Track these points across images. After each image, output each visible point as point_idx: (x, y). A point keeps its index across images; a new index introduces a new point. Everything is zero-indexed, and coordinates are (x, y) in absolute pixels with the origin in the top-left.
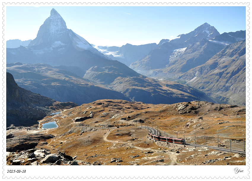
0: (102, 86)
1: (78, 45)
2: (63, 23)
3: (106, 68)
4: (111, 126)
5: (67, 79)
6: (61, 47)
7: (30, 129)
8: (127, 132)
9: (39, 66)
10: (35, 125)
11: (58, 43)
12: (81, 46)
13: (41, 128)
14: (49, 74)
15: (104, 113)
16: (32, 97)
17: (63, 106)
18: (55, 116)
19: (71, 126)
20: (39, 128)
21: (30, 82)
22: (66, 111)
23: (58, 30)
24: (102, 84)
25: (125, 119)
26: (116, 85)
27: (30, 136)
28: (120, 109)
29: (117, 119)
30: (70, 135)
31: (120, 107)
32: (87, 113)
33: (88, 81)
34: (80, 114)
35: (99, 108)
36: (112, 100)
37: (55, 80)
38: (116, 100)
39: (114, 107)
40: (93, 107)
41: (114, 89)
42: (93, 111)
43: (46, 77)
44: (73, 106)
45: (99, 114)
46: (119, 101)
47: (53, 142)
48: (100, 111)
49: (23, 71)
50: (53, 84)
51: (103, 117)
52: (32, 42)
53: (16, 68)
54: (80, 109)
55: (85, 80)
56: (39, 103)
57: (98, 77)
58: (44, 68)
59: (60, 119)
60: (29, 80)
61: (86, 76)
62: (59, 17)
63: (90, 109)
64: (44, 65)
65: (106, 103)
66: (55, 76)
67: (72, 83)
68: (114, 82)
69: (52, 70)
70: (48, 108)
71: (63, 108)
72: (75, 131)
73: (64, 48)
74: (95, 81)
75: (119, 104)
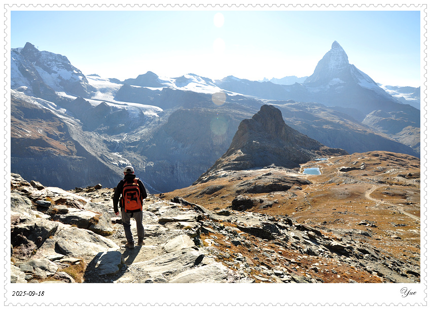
0: (385, 136)
1: (359, 84)
2: (345, 56)
3: (393, 114)
4: (381, 182)
5: (341, 122)
6: (340, 84)
7: (289, 171)
8: (401, 193)
9: (312, 105)
10: (296, 168)
11: (337, 80)
12: (363, 84)
13: (302, 172)
14: (322, 115)
15: (379, 167)
16: (298, 138)
17: (331, 152)
18: (320, 162)
19: (334, 175)
20: (299, 172)
21: (300, 121)
22: (333, 159)
23: (338, 65)
24: (384, 133)
25: (404, 176)
26: (403, 136)
27: (285, 178)
28: (403, 166)
29: (394, 175)
30: (329, 184)
31: (403, 163)
32: (358, 164)
33: (367, 127)
34: (349, 164)
35: (374, 160)
36: (394, 153)
37: (327, 123)
38: (400, 154)
39: (394, 162)
40: (367, 158)
41: (401, 141)
42: (366, 163)
43: (318, 118)
44: (344, 153)
45: (373, 168)
46: (404, 155)
47: (308, 189)
48: (374, 164)
49: (294, 110)
50: (324, 127)
51: (378, 171)
52: (308, 78)
53: (289, 106)
54: (350, 158)
55: (363, 125)
56: (305, 145)
57: (380, 124)
58: (316, 108)
59: (325, 166)
60: (299, 120)
61: (365, 121)
62: (341, 50)
63: (363, 159)
64: (317, 105)
65: (385, 156)
66: (327, 118)
67: (347, 128)
68: (402, 133)
69: (326, 111)
70: (314, 153)
71: (331, 155)
72: (336, 181)
73: (342, 87)
74: (376, 128)
75: (403, 159)
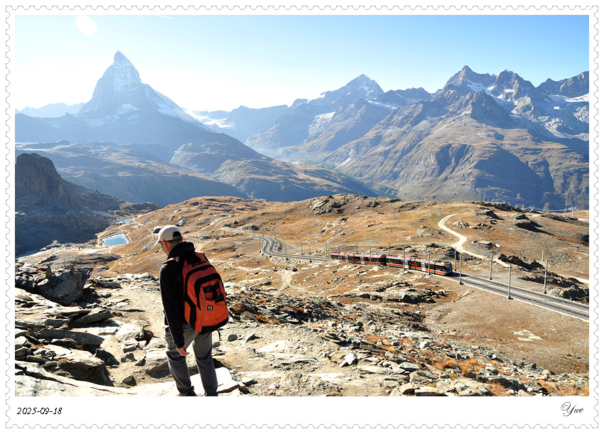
0: (201, 176)
1: (160, 110)
2: (135, 73)
3: (207, 146)
4: (207, 238)
5: (143, 165)
6: (133, 113)
7: (83, 248)
8: (229, 246)
9: (97, 145)
10: (92, 241)
11: (128, 107)
12: (164, 110)
13: (101, 244)
14: (113, 157)
15: (201, 219)
16: (85, 197)
17: (137, 209)
18: (124, 225)
19: (148, 240)
20: (97, 246)
21: (82, 171)
22: (141, 217)
23: (127, 86)
24: (200, 172)
25: (229, 226)
26: (223, 174)
27: (81, 258)
28: (228, 211)
29: (219, 226)
30: (144, 254)
31: (228, 208)
32: (175, 219)
33: (178, 167)
34: (163, 221)
35: (194, 211)
36: (216, 198)
37: (124, 168)
38: (222, 198)
39: (217, 209)
40: (184, 209)
41: (221, 180)
42: (184, 216)
43: (109, 163)
44: (154, 208)
45: (194, 221)
46: (228, 198)
47: (118, 266)
48: (195, 216)
49: (71, 155)
50: (120, 174)
51: (201, 224)
52: (85, 106)
53: (60, 150)
54: (163, 213)
55: (173, 166)
56: (98, 206)
57: (194, 161)
58: (104, 149)
59: (132, 230)
60: (81, 169)
61: (174, 160)
62: (128, 64)
63: (180, 212)
64: (105, 144)
65: (205, 203)
66: (123, 162)
67: (151, 172)
68: (221, 169)
69: (119, 151)
70: (112, 214)
71: (137, 212)
72: (152, 248)
73: (137, 115)
74: (189, 168)
75: (227, 203)
